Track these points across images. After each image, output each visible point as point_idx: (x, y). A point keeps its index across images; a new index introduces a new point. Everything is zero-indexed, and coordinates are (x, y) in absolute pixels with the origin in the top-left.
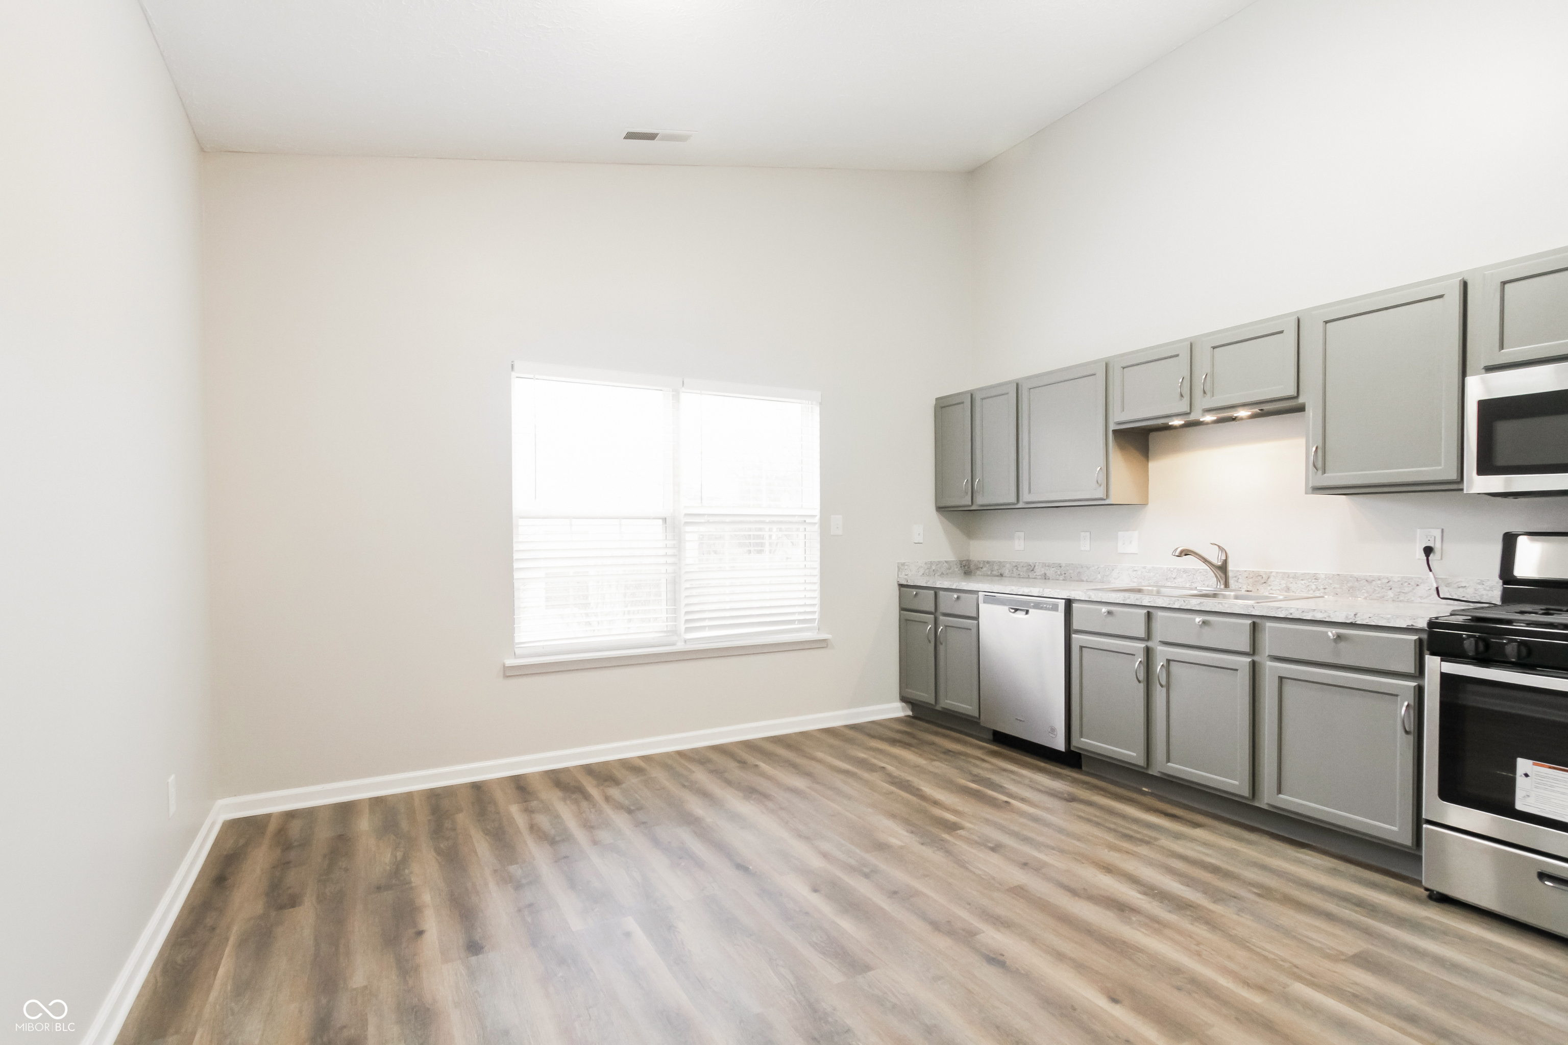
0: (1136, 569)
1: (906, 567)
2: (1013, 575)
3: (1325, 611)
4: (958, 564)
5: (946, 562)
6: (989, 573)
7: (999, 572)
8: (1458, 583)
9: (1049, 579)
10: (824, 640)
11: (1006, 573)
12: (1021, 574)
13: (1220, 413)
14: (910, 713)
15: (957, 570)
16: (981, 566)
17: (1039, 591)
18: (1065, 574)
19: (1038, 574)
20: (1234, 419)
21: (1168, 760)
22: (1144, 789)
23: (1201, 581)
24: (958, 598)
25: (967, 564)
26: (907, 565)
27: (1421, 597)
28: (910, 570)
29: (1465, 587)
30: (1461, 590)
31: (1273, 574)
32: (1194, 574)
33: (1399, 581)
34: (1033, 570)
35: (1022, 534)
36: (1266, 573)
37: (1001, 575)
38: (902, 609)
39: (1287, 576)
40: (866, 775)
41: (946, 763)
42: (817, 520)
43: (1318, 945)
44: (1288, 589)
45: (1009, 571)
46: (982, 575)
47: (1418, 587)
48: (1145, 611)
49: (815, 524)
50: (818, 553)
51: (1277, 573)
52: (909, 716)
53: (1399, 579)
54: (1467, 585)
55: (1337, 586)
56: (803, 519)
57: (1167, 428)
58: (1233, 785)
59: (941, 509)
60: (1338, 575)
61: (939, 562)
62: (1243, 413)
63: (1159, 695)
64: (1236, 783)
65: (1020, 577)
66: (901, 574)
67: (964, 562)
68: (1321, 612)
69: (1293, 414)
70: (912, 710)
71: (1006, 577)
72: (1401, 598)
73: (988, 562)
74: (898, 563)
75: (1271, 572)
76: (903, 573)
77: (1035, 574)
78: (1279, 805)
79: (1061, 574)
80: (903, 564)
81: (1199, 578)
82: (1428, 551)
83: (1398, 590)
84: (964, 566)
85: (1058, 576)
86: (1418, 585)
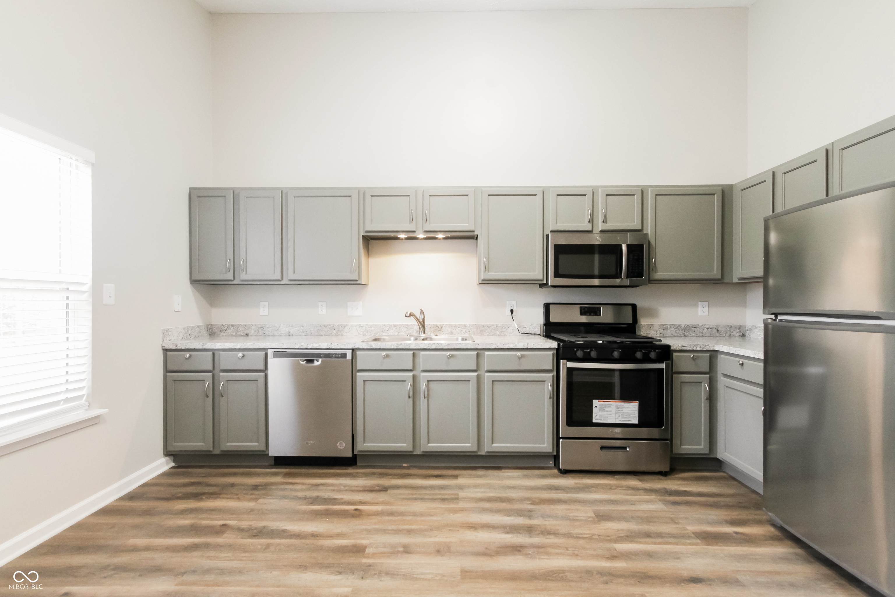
0: (361, 326)
1: (170, 333)
2: (258, 334)
3: (514, 344)
4: (205, 328)
5: (198, 327)
6: (234, 334)
7: (244, 333)
8: (524, 326)
9: (293, 335)
10: (98, 417)
11: (252, 332)
12: (267, 333)
13: (428, 234)
14: (173, 464)
15: (204, 332)
16: (225, 329)
17: (327, 345)
18: (307, 331)
19: (282, 333)
20: (435, 238)
21: (428, 443)
22: (404, 465)
23: (404, 331)
24: (244, 356)
25: (211, 327)
26: (171, 331)
27: (509, 333)
28: (173, 335)
29: (526, 327)
30: (524, 329)
31: (444, 325)
32: (400, 327)
33: (501, 326)
34: (278, 330)
35: (267, 303)
36: (440, 325)
37: (247, 335)
38: (167, 371)
39: (451, 326)
40: (219, 540)
41: (269, 497)
42: (87, 287)
43: (583, 518)
44: (452, 333)
45: (255, 332)
46: (226, 336)
47: (508, 329)
48: (411, 352)
49: (84, 292)
50: (88, 324)
51: (446, 324)
52: (172, 468)
53: (501, 325)
54: (527, 327)
55: (475, 330)
56: (64, 286)
57: (397, 238)
58: (467, 446)
59: (194, 282)
60: (475, 324)
61: (193, 327)
62: (440, 236)
63: (422, 404)
64: (470, 445)
65: (265, 336)
66: (166, 340)
67: (209, 326)
68: (512, 344)
69: (469, 240)
70: (174, 461)
71: (251, 336)
72: (502, 334)
73: (232, 326)
74: (162, 330)
75: (443, 324)
76: (168, 339)
77: (280, 333)
78: (494, 450)
79: (303, 332)
80: (168, 331)
81: (403, 330)
82: (512, 311)
83: (501, 330)
84: (209, 329)
85: (300, 333)
86: (508, 328)
